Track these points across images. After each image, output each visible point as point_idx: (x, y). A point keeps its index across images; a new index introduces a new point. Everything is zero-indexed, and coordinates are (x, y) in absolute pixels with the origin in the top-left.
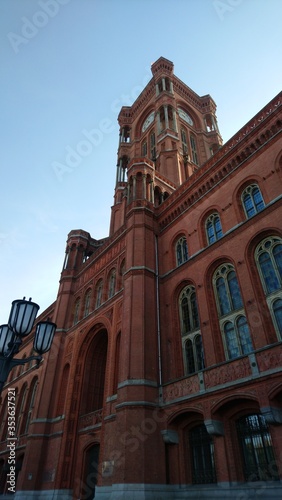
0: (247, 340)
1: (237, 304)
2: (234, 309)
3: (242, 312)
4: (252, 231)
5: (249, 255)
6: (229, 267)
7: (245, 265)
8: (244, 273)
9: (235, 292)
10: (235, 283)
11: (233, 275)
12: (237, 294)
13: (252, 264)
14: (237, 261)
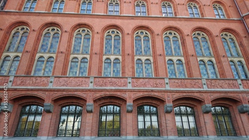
0: (15, 69)
1: (20, 49)
2: (16, 51)
3: (20, 55)
4: (50, 19)
5: (41, 30)
6: (27, 29)
7: (35, 33)
8: (33, 36)
9: (22, 43)
10: (25, 39)
11: (26, 34)
12: (23, 45)
13: (40, 35)
14: (33, 29)
